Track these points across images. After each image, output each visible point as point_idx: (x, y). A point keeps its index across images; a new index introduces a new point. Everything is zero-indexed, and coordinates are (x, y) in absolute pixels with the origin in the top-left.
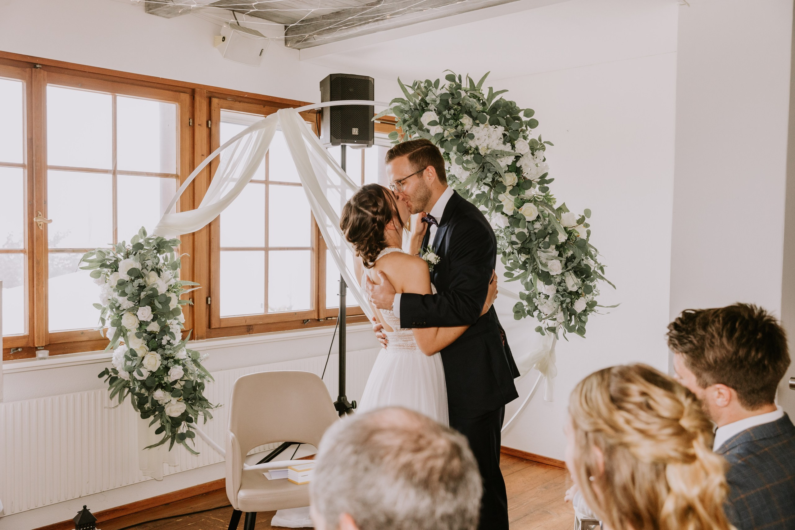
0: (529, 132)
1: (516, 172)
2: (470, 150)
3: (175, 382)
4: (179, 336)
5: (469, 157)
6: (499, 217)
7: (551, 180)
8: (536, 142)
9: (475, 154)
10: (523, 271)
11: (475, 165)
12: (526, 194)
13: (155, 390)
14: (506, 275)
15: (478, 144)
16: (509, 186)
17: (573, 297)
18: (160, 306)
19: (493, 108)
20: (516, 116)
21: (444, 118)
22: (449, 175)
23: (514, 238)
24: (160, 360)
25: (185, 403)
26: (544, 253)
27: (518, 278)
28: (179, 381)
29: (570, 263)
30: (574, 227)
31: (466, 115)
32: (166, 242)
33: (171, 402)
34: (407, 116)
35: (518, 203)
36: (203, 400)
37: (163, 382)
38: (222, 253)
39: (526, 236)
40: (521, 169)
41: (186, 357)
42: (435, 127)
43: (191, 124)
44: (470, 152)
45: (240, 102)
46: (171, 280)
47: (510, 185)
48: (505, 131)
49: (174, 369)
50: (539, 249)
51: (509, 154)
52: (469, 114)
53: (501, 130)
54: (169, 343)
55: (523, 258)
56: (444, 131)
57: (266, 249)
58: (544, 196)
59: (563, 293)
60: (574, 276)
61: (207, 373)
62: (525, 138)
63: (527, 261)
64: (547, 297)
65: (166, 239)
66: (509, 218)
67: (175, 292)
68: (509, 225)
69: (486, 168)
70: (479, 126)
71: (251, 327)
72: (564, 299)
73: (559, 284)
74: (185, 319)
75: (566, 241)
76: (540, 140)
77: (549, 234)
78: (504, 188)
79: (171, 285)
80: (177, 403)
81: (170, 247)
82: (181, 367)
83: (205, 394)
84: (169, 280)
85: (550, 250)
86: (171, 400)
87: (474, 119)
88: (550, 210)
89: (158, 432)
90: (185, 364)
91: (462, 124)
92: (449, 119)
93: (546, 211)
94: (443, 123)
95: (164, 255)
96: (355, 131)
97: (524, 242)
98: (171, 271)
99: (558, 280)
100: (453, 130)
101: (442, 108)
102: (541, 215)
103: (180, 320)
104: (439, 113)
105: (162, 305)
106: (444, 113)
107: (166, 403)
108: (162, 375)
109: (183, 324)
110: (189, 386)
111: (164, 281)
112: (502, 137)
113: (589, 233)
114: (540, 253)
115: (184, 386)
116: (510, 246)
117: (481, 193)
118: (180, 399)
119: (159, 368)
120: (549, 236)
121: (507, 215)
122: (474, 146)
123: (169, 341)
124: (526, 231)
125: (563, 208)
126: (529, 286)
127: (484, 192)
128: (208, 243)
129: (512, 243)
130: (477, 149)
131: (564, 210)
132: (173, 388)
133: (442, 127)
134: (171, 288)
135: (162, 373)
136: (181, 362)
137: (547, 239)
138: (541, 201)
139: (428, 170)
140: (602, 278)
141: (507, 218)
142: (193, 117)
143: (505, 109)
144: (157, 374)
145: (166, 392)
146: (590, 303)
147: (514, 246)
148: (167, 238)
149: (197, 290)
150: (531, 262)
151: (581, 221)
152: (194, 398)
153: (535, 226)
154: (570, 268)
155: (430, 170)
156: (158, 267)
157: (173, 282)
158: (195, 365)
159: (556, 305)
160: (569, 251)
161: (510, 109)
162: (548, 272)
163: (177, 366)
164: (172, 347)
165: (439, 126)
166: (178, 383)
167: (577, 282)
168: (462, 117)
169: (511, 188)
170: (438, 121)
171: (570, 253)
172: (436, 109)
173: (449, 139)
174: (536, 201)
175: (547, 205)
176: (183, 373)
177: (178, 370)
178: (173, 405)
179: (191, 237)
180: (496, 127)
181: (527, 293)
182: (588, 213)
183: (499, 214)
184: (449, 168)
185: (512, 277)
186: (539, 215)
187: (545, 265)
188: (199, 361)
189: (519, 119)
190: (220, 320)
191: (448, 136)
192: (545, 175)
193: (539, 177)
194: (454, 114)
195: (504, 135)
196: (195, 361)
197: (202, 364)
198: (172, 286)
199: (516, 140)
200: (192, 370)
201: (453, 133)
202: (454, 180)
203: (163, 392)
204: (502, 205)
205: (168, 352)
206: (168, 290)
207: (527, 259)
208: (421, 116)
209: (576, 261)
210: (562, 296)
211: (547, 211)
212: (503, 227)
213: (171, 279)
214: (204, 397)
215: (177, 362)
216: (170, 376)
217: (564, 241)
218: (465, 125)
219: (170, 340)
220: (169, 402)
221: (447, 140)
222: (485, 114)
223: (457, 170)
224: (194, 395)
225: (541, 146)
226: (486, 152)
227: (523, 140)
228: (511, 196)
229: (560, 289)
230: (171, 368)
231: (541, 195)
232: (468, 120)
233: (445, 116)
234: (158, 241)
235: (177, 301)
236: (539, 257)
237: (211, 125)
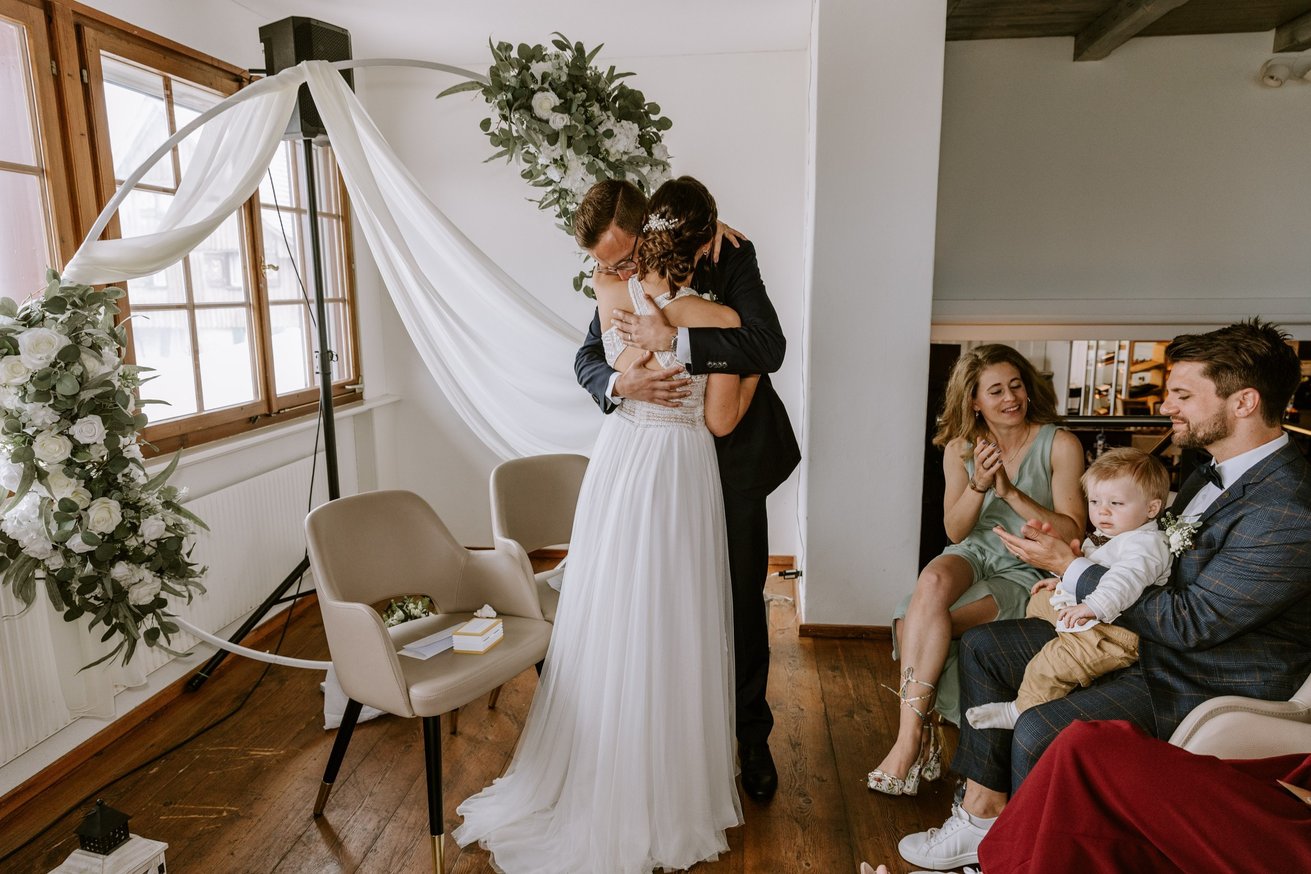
2: (602, 153)
5: (601, 164)
13: (112, 564)
19: (614, 97)
24: (117, 511)
25: (159, 577)
32: (98, 294)
36: (184, 565)
37: (127, 548)
38: (133, 314)
42: (560, 116)
43: (54, 71)
44: (600, 156)
45: (127, 42)
48: (638, 129)
49: (148, 524)
53: (635, 128)
54: (126, 478)
57: (191, 307)
61: (190, 517)
67: (128, 386)
71: (185, 438)
81: (108, 303)
82: (159, 517)
84: (119, 365)
86: (144, 578)
89: (106, 638)
92: (579, 106)
104: (560, 94)
106: (569, 96)
107: (134, 584)
108: (125, 537)
110: (173, 547)
111: (111, 367)
112: (636, 138)
119: (118, 526)
123: (125, 475)
130: (608, 152)
132: (144, 556)
135: (124, 533)
142: (56, 59)
143: (629, 100)
144: (115, 536)
145: (132, 565)
152: (173, 566)
157: (121, 368)
158: (172, 510)
163: (151, 516)
164: (136, 485)
165: (565, 115)
170: (562, 107)
173: (582, 135)
176: (164, 526)
177: (156, 523)
178: (144, 585)
188: (175, 501)
189: (648, 115)
195: (639, 136)
196: (168, 504)
197: (186, 506)
198: (122, 376)
199: (655, 144)
203: (127, 565)
205: (129, 495)
206: (120, 384)
213: (119, 362)
216: (142, 534)
219: (130, 473)
220: (140, 580)
224: (173, 560)
226: (619, 158)
230: (144, 522)
232: (598, 110)
234: (80, 292)
235: (133, 402)
237: (89, 77)
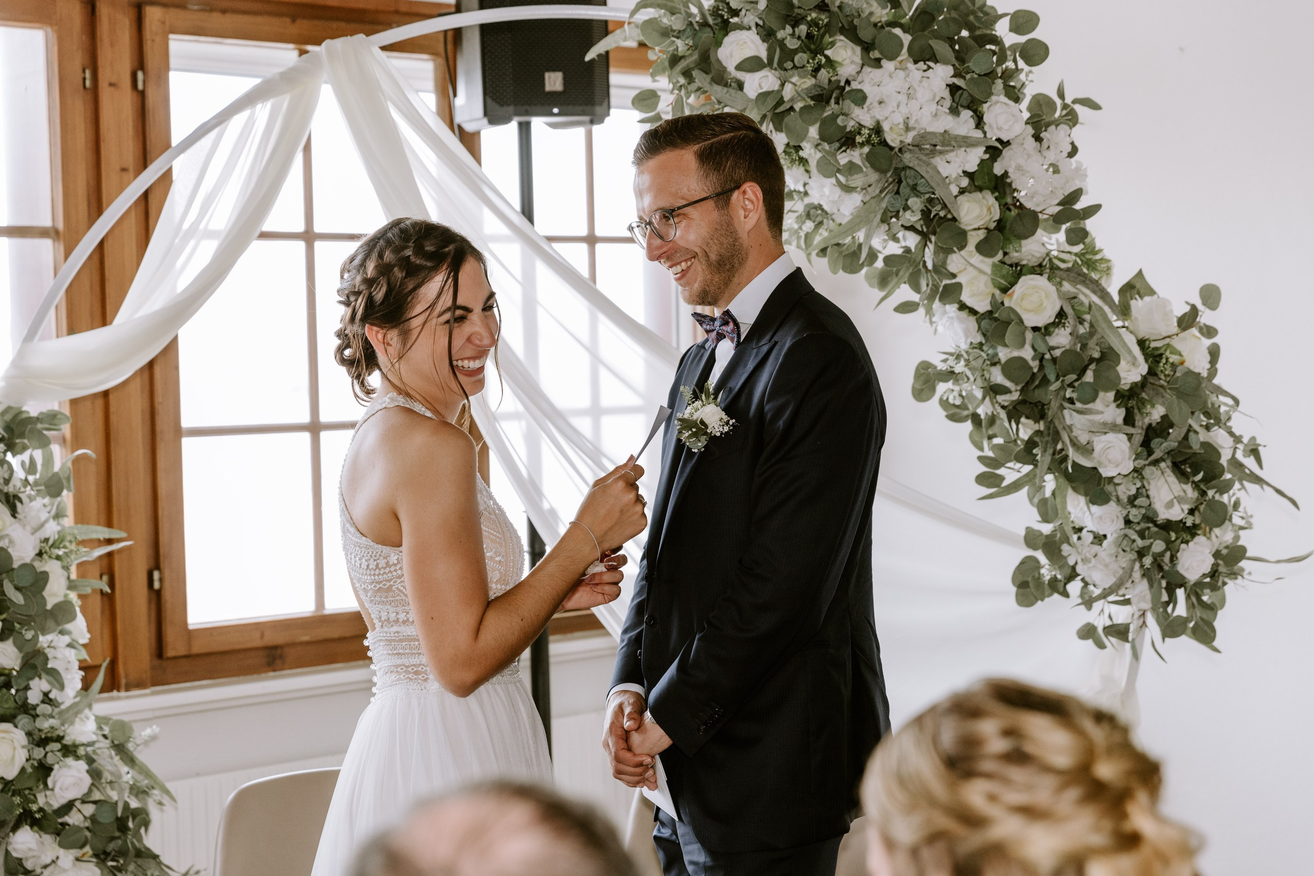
0: (1027, 75)
1: (994, 189)
2: (859, 133)
3: (68, 807)
4: (74, 680)
5: (856, 156)
6: (952, 318)
7: (1093, 210)
8: (1051, 104)
9: (873, 145)
10: (1027, 468)
11: (873, 176)
12: (1024, 249)
13: (15, 828)
14: (982, 479)
15: (880, 118)
16: (975, 229)
17: (1173, 536)
18: (17, 598)
19: (920, 14)
20: (989, 32)
21: (781, 50)
22: (807, 206)
23: (997, 377)
24: (23, 747)
25: (97, 865)
26: (1081, 417)
27: (1015, 487)
28: (77, 804)
29: (1157, 440)
30: (1169, 337)
31: (842, 38)
32: (30, 420)
33: (59, 862)
34: (681, 46)
35: (1003, 277)
36: (145, 855)
37: (34, 807)
38: (186, 442)
39: (1031, 368)
40: (1008, 180)
41: (94, 738)
42: (758, 75)
43: (88, 83)
44: (859, 139)
45: (224, 11)
46: (47, 526)
47: (976, 226)
48: (954, 76)
49: (65, 771)
50: (1066, 405)
51: (966, 142)
52: (852, 33)
53: (942, 74)
54: (46, 698)
55: (1026, 430)
56: (783, 85)
57: (315, 428)
58: (1076, 254)
59: (1143, 525)
60: (1172, 478)
61: (156, 782)
62: (1014, 95)
63: (1037, 439)
64: (1099, 539)
65: (28, 412)
66: (979, 322)
67: (58, 558)
68: (979, 338)
69: (904, 183)
70: (880, 67)
71: (279, 652)
72: (1147, 542)
73: (1132, 500)
74: (89, 631)
75: (1145, 378)
76: (1061, 95)
77: (1092, 360)
78: (960, 238)
79: (46, 540)
80: (74, 865)
81: (40, 432)
82: (82, 765)
83: (152, 840)
84: (42, 525)
85: (1098, 405)
86: (58, 858)
87: (867, 47)
88: (1094, 292)
90: (95, 757)
91: (831, 63)
92: (795, 51)
93: (1082, 297)
94: (778, 65)
95: (25, 457)
96: (554, 81)
97: (1027, 383)
98: (47, 500)
99: (1126, 490)
100: (809, 82)
101: (773, 23)
102: (1068, 310)
103: (75, 635)
104: (767, 34)
105: (24, 595)
106: (780, 34)
107: (45, 867)
108: (30, 789)
109: (84, 646)
110: (106, 818)
111: (28, 528)
112: (946, 93)
113: (1214, 353)
114: (1070, 417)
115: (93, 818)
116: (988, 399)
117: (899, 251)
118: (84, 855)
119: (23, 770)
120: (1093, 366)
121: (973, 312)
122: (868, 122)
123: (46, 694)
124: (1027, 353)
125: (1138, 286)
126: (1047, 510)
127: (907, 250)
128: (148, 417)
129: (994, 390)
130: (878, 130)
131: (1142, 291)
132: (64, 825)
133: (777, 73)
134: (47, 549)
135: (30, 783)
136: (81, 751)
137: (1089, 377)
138: (1068, 270)
139: (744, 192)
140: (1258, 480)
141: (972, 320)
142: (93, 63)
143: (954, 14)
144: (18, 786)
145: (42, 833)
146: (1225, 552)
147: (1000, 398)
148: (33, 409)
149: (120, 551)
150: (1047, 442)
151: (1188, 321)
152: (122, 853)
153: (1053, 341)
154: (1157, 454)
155: (750, 194)
156: (10, 489)
157: (52, 529)
158: (121, 759)
159: (1126, 559)
160: (1153, 406)
161: (968, 15)
162: (1095, 468)
163: (70, 761)
164: (57, 710)
165: (765, 72)
166: (75, 809)
167: (1182, 494)
168: (833, 44)
169: (982, 234)
170: (764, 55)
171: (1156, 413)
172: (761, 23)
173: (798, 106)
174: (1054, 268)
175: (1085, 280)
176: (88, 780)
177: (73, 772)
178: (65, 871)
179: (100, 403)
180: (928, 66)
181: (1046, 529)
182: (1211, 295)
183: (952, 309)
184: (805, 185)
185: (998, 486)
186: (1062, 308)
187: (1087, 450)
188: (130, 746)
189: (996, 40)
190: (191, 635)
191: (792, 100)
192: (1076, 195)
193: (1057, 201)
194: (809, 36)
195: (953, 89)
196: (120, 748)
197: (142, 756)
198: (51, 542)
199: (986, 102)
200: (112, 773)
201: (808, 90)
202: (819, 219)
203: (37, 835)
204: (959, 286)
205: (45, 724)
206: (40, 554)
207: (1038, 433)
208: (719, 44)
209: (1175, 434)
210: (1142, 535)
211: (1086, 295)
212: (964, 346)
213: (46, 521)
214: (148, 849)
215: (69, 751)
216: (52, 790)
217: (1138, 379)
218: (841, 64)
219: (50, 691)
220: (53, 862)
221: (792, 109)
222: (898, 31)
223: (827, 191)
224: (120, 842)
225: (1064, 112)
226: (902, 138)
227: (1006, 100)
228: (981, 258)
229: (1135, 514)
230: (56, 767)
231: (1069, 252)
232: (849, 52)
233: (782, 43)
234: (8, 417)
235: (63, 583)
236: (1070, 428)
237: (144, 82)
